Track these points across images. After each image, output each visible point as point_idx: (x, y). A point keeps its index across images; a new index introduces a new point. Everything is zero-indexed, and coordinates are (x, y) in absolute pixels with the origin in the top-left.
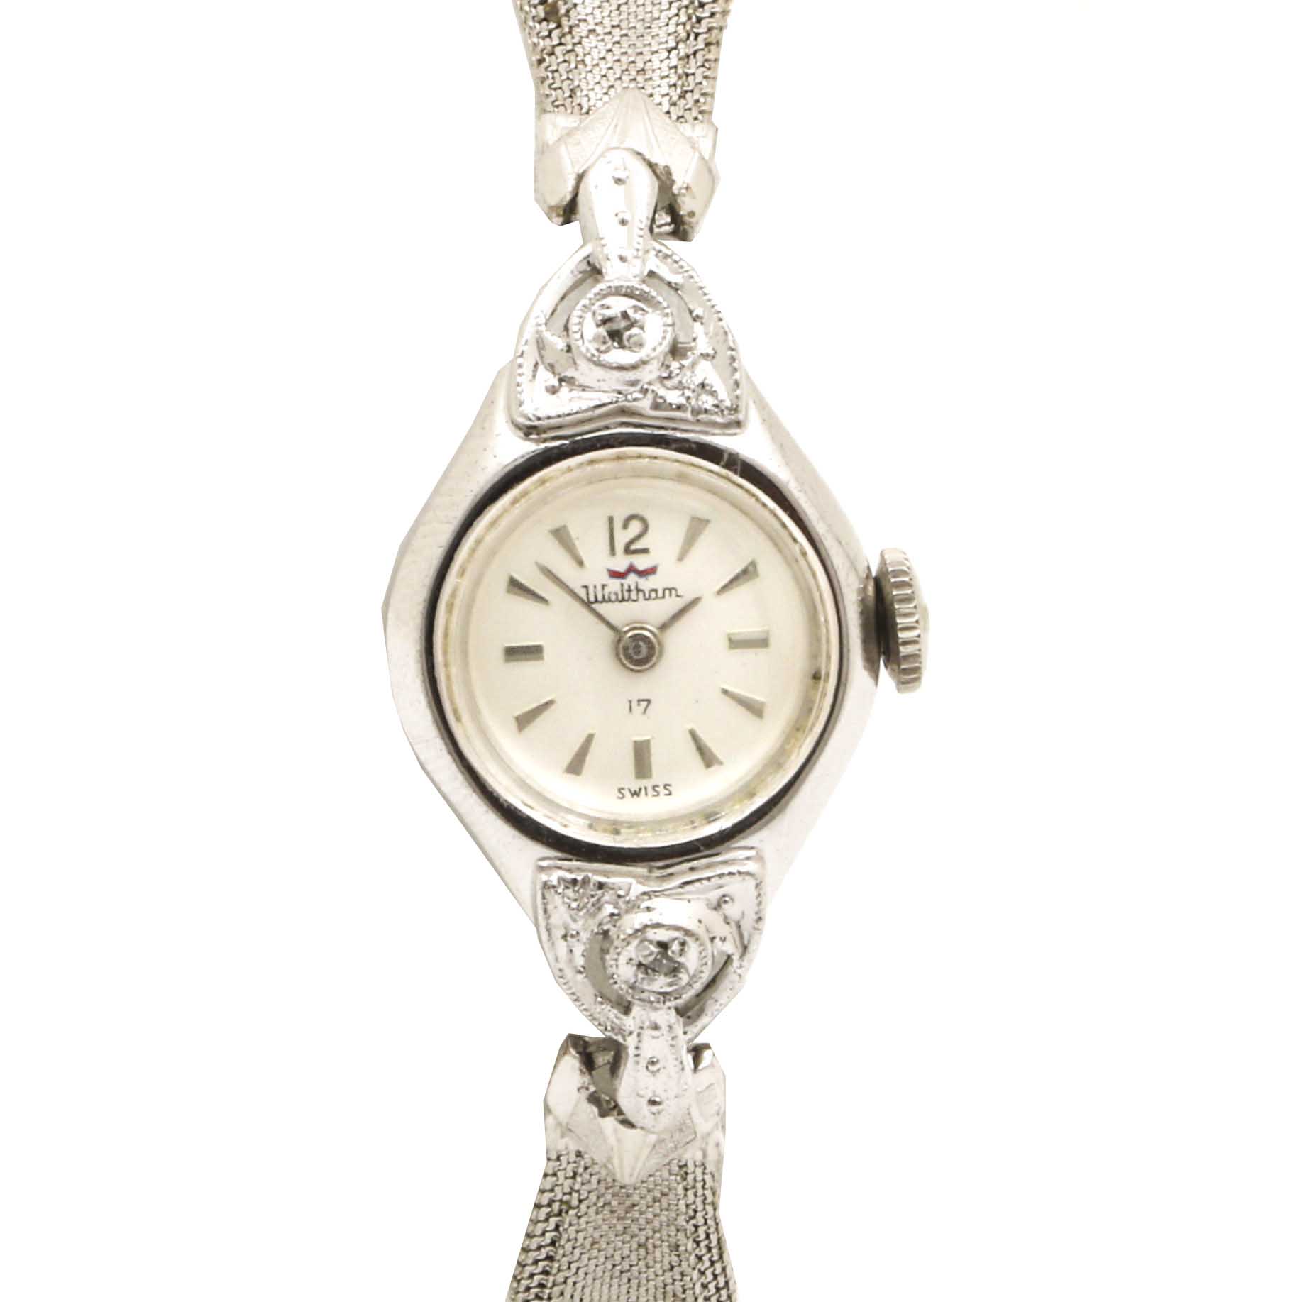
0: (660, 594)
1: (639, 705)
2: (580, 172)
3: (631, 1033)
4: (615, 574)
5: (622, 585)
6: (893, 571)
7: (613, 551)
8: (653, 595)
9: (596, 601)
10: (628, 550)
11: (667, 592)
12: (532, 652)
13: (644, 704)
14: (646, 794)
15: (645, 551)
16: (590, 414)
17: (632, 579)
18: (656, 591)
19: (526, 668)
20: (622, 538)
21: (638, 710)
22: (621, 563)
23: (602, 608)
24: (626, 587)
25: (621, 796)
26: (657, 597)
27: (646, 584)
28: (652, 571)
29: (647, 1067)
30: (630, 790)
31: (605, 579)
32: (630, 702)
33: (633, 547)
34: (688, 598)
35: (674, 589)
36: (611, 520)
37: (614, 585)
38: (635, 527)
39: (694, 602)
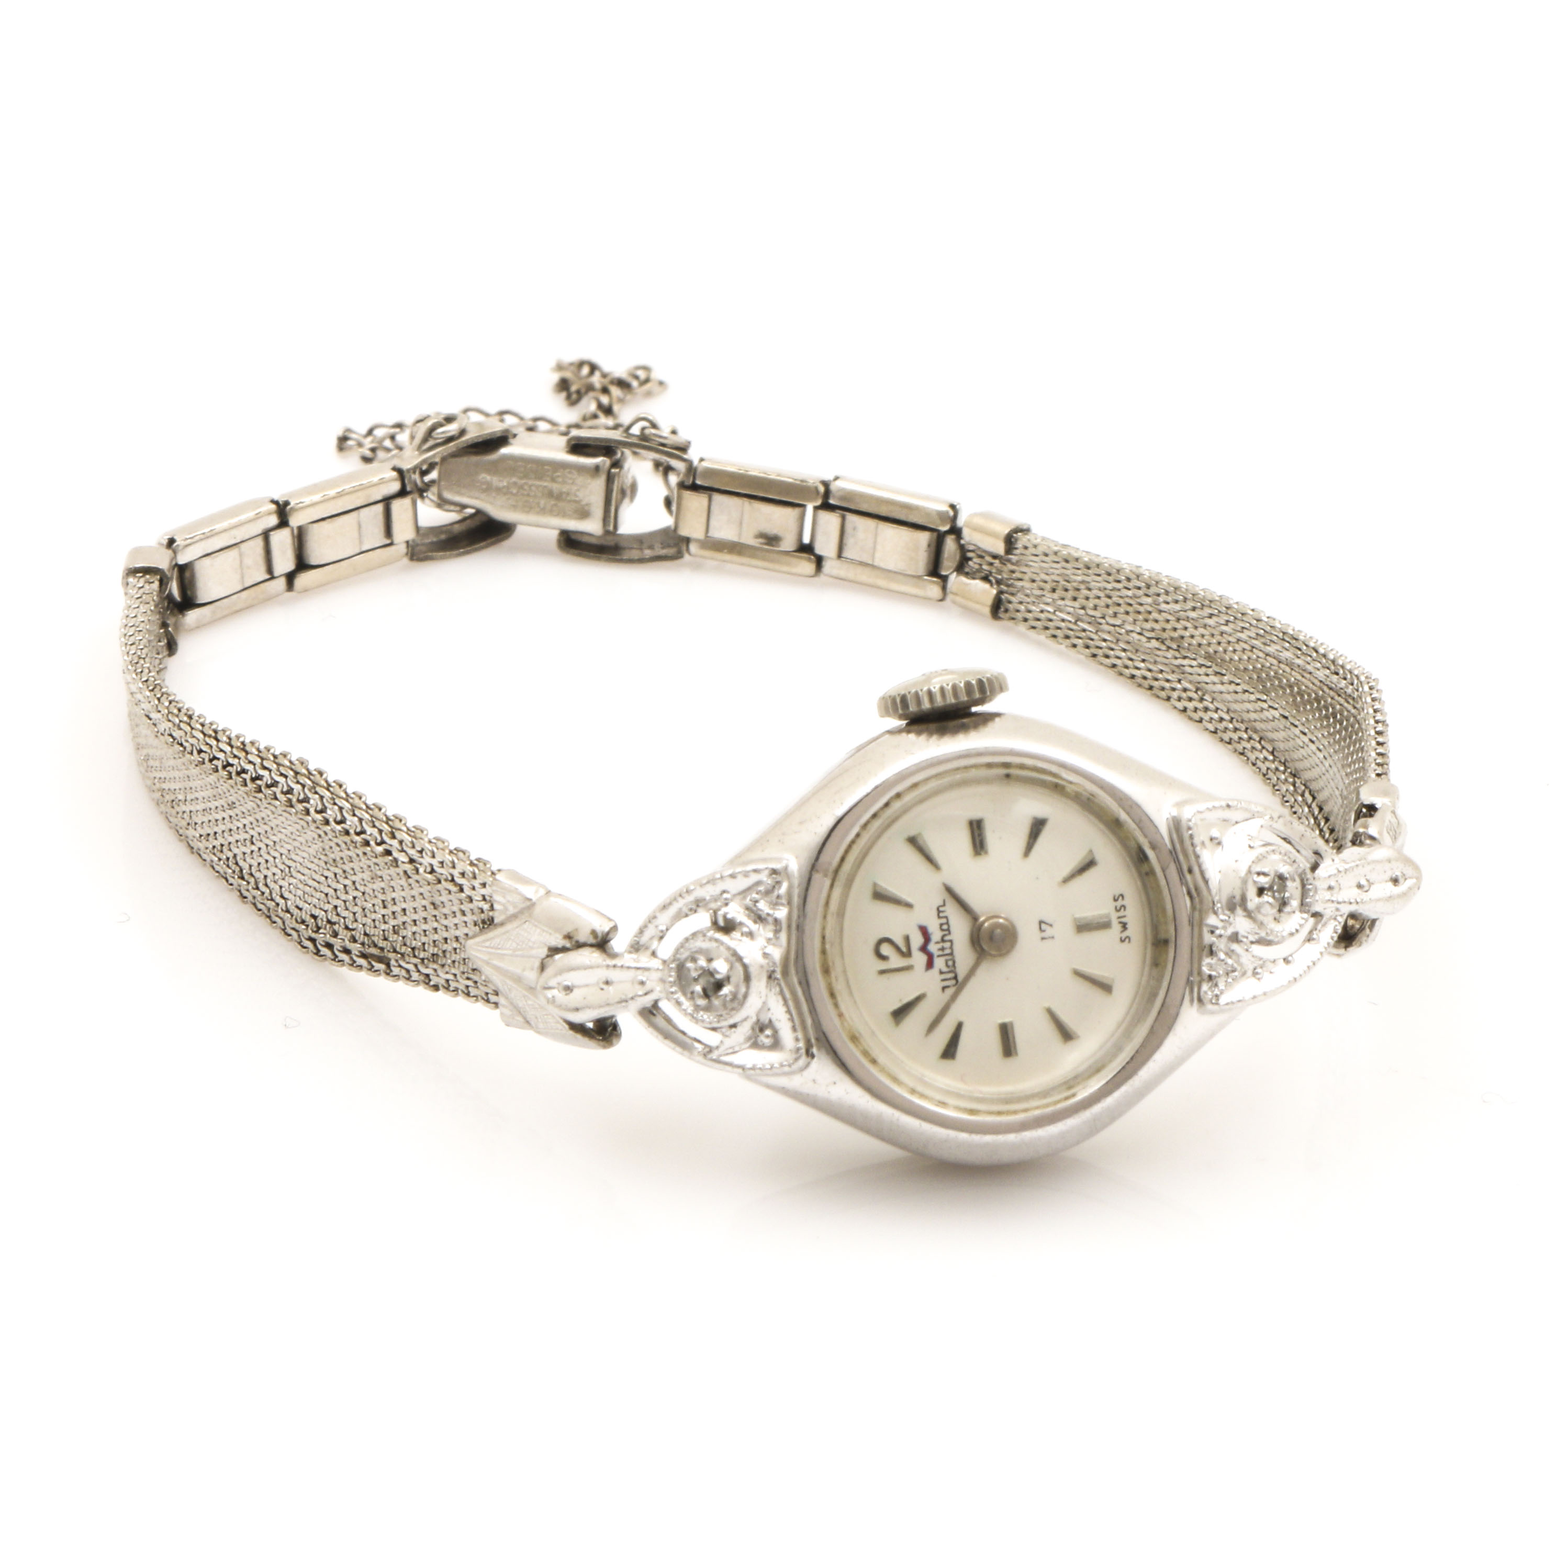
0: (944, 921)
1: (1044, 931)
2: (567, 1026)
3: (1337, 910)
4: (930, 964)
5: (939, 956)
6: (902, 709)
7: (908, 968)
8: (945, 927)
9: (956, 978)
10: (908, 954)
11: (941, 915)
12: (1006, 1031)
13: (1043, 926)
14: (1124, 916)
15: (907, 939)
16: (791, 1003)
17: (932, 947)
18: (941, 925)
19: (1021, 1037)
20: (896, 961)
21: (1049, 932)
22: (919, 959)
23: (961, 974)
24: (941, 953)
25: (1127, 940)
26: (947, 923)
27: (936, 935)
28: (924, 931)
29: (1367, 891)
30: (1122, 932)
31: (935, 971)
32: (1043, 939)
33: (904, 949)
34: (946, 896)
35: (938, 909)
36: (882, 972)
37: (939, 963)
38: (886, 949)
39: (949, 890)
